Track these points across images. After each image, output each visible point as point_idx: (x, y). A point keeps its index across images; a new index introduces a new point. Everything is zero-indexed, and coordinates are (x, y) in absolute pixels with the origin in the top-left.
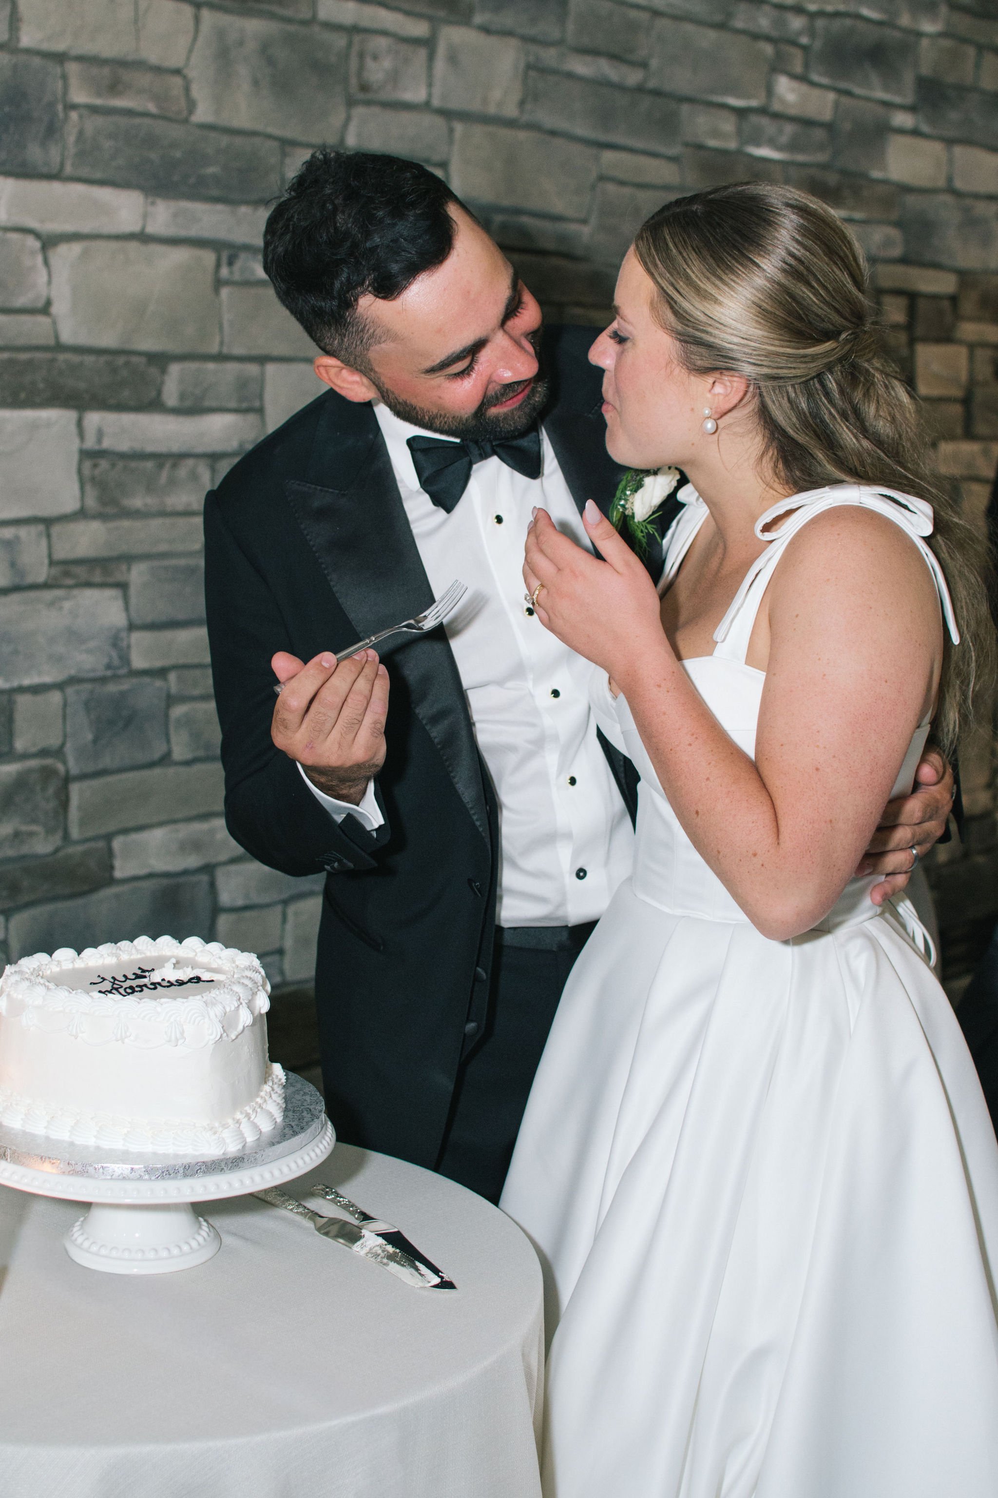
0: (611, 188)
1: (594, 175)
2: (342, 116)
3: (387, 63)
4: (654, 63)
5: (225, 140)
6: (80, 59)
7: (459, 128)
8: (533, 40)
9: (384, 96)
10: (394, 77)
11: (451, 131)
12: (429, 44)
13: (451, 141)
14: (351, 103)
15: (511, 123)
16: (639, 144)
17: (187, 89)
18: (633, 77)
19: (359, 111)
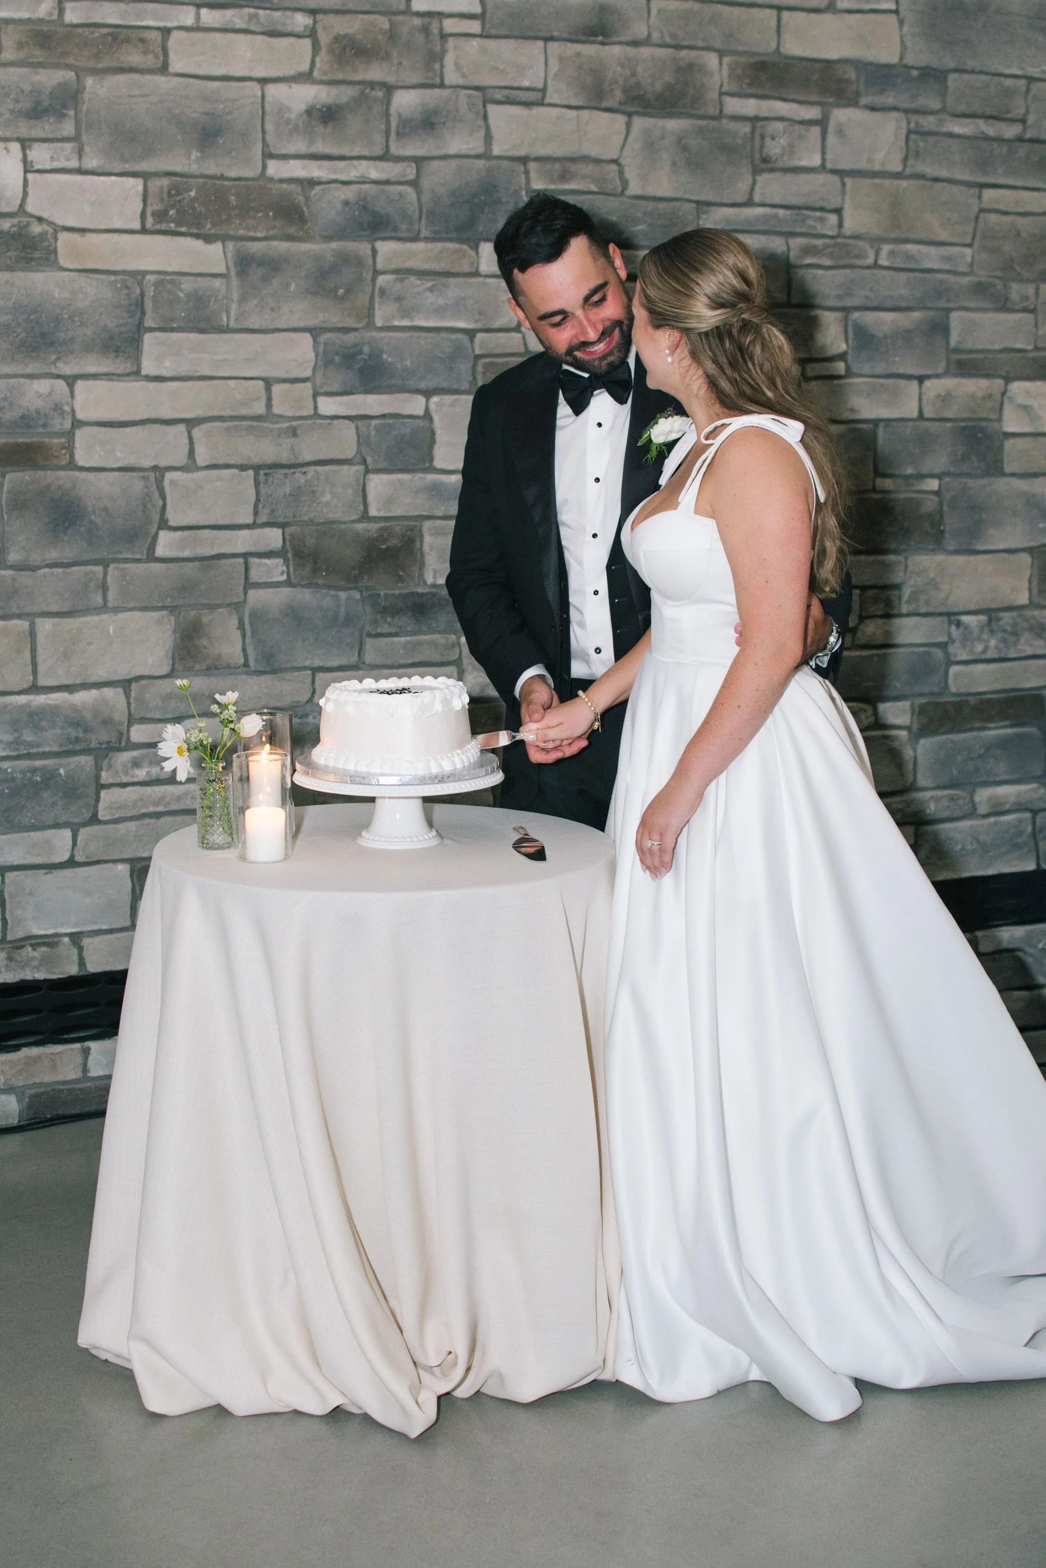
0: (993, 217)
1: (975, 209)
2: (750, 181)
3: (783, 142)
4: (1031, 119)
5: (650, 206)
6: (538, 159)
7: (849, 181)
8: (916, 111)
9: (780, 164)
10: (791, 150)
11: (844, 185)
12: (822, 123)
13: (844, 193)
14: (756, 171)
15: (898, 176)
16: (1019, 183)
17: (621, 172)
18: (1011, 131)
19: (762, 178)
